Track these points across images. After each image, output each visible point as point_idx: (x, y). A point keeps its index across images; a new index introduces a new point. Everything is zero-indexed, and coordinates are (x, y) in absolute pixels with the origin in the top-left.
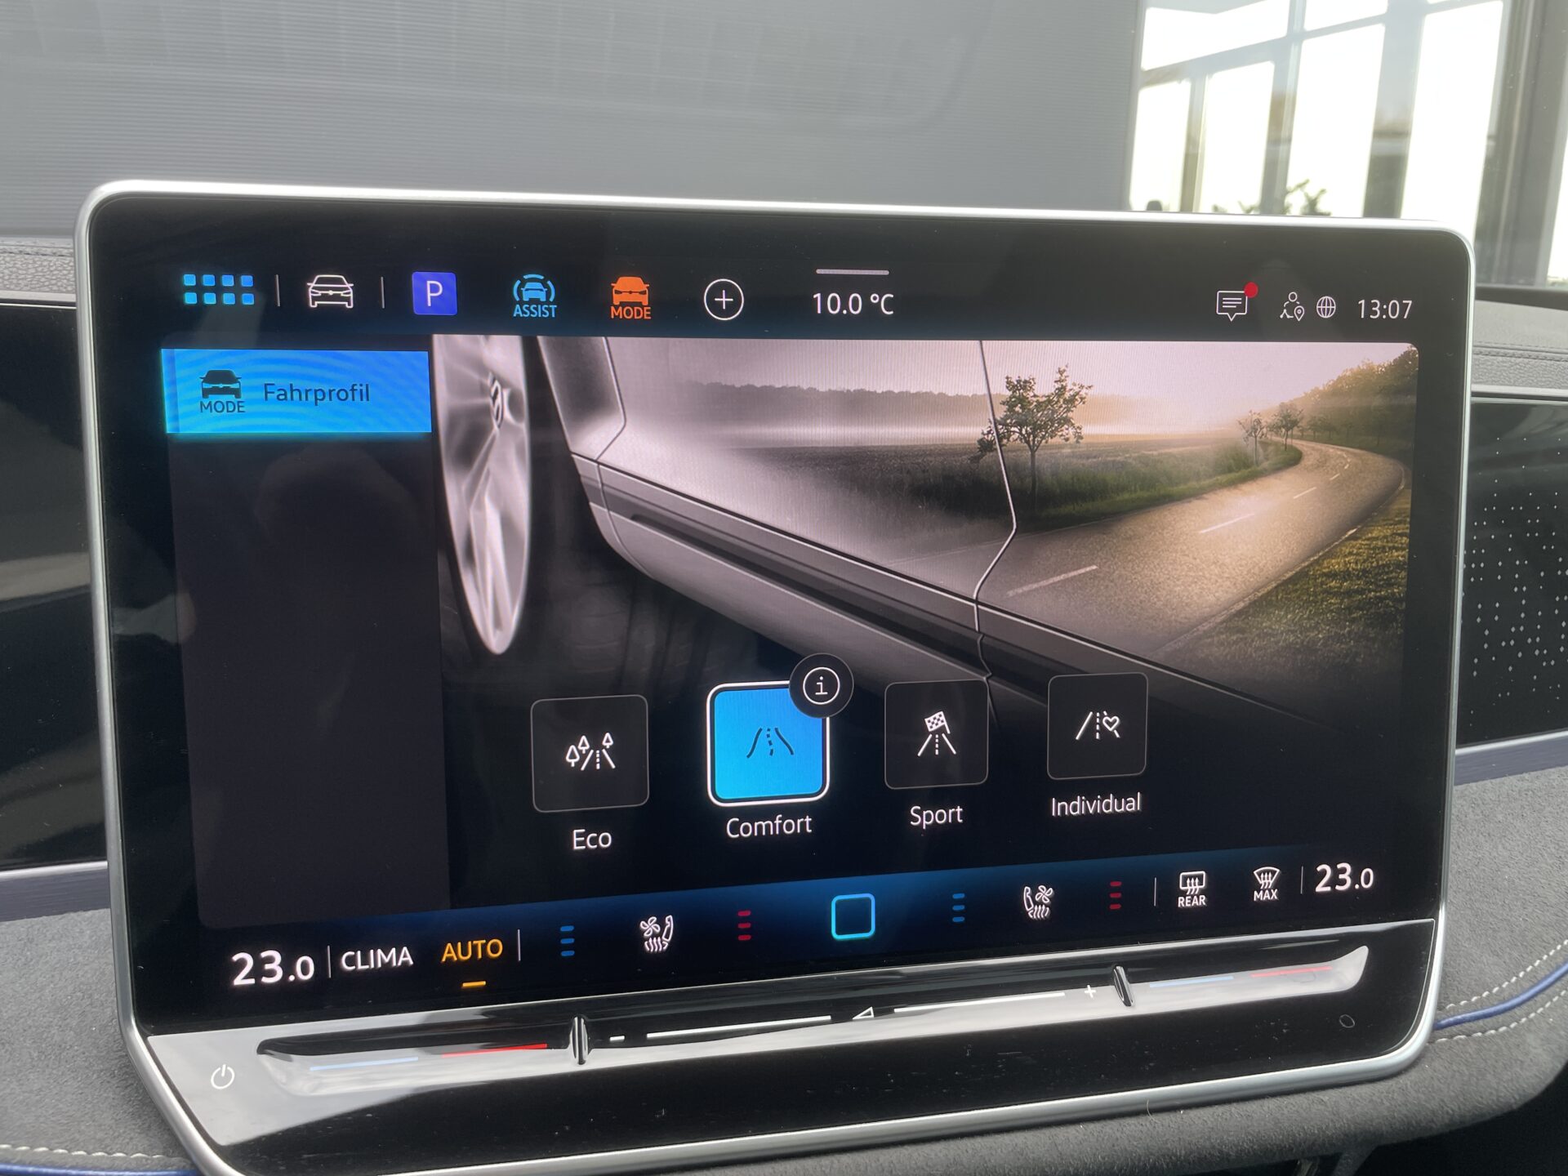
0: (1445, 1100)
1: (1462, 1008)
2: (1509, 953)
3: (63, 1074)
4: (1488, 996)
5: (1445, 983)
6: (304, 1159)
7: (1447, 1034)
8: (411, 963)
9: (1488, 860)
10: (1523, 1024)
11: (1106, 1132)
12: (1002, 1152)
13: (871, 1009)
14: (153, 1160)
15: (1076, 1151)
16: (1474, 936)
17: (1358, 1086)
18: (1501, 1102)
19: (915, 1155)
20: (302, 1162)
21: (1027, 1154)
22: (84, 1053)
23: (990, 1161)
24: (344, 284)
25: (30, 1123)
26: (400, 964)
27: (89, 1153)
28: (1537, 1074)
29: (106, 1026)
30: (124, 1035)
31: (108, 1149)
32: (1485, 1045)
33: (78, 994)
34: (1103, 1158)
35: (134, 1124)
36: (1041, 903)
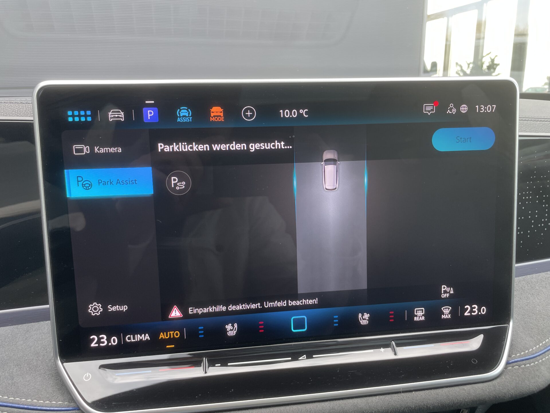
0: (510, 389)
1: (517, 356)
2: (537, 337)
3: (36, 375)
4: (527, 352)
5: (512, 347)
6: (113, 404)
7: (512, 366)
8: (149, 339)
9: (531, 303)
10: (540, 363)
11: (386, 399)
12: (349, 405)
13: (305, 356)
14: (65, 404)
15: (375, 405)
16: (524, 331)
17: (478, 384)
18: (530, 390)
19: (319, 406)
20: (112, 405)
21: (358, 406)
22: (43, 368)
23: (345, 408)
24: (121, 113)
25: (26, 392)
26: (145, 339)
27: (44, 402)
28: (544, 380)
29: (51, 359)
30: (56, 362)
31: (50, 400)
32: (525, 370)
33: (43, 349)
34: (385, 408)
35: (59, 392)
36: (365, 319)
